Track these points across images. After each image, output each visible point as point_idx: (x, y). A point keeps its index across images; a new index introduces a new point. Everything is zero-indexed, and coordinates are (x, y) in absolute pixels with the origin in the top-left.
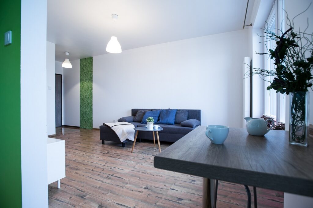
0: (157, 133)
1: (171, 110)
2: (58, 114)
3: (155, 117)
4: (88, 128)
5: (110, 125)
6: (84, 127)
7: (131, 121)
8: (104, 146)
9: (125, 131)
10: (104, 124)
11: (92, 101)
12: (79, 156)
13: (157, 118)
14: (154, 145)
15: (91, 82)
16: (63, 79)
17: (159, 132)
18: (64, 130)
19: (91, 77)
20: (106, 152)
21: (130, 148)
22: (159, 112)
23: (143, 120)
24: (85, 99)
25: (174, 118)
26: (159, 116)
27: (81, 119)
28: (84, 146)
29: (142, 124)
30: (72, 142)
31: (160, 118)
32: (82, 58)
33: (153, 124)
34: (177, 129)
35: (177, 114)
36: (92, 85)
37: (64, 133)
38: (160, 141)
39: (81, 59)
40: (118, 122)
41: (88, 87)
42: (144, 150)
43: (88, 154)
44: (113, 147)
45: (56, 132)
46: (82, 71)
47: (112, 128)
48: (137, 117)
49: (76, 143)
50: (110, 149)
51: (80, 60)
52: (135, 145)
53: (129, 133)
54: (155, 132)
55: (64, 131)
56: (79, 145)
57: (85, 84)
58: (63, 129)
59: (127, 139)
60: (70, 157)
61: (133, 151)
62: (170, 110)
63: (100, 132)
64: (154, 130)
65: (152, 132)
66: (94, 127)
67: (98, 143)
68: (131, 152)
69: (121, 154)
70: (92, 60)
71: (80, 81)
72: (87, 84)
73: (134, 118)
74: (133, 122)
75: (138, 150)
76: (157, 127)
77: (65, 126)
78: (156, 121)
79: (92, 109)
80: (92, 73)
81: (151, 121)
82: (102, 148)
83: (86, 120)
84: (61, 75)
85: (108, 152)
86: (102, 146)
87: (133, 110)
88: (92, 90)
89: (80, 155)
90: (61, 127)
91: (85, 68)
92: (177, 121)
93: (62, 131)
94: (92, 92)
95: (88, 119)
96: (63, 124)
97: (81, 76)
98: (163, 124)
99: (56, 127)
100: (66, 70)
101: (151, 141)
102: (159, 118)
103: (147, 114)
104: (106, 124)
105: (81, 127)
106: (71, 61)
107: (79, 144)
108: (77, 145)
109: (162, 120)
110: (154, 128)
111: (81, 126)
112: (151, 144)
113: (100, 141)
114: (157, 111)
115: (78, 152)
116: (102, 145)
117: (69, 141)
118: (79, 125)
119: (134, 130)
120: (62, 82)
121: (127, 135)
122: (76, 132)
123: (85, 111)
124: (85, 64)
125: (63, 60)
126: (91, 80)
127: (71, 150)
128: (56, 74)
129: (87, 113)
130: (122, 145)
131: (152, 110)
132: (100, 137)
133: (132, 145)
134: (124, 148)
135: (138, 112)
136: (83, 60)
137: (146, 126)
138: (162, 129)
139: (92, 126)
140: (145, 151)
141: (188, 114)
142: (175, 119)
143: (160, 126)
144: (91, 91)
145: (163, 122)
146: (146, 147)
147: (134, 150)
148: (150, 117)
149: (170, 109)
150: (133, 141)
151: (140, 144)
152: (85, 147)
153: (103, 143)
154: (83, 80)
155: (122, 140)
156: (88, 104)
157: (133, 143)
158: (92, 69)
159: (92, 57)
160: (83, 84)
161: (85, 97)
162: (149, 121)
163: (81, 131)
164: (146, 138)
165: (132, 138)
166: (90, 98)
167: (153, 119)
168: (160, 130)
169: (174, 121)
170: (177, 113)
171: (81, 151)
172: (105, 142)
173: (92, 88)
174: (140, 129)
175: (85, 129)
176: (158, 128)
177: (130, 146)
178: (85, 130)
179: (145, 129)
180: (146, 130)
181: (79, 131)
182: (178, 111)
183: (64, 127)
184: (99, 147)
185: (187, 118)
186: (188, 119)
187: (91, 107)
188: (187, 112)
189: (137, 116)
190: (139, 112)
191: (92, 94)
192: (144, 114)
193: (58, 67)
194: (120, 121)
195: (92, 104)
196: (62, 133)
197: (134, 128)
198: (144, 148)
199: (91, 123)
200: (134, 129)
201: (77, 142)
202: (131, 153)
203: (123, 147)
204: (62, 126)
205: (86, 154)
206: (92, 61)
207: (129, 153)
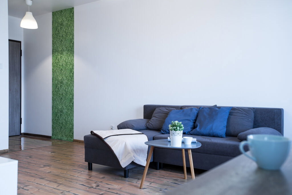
0: (190, 152)
1: (219, 108)
2: (15, 113)
3: (187, 122)
4: (65, 138)
5: (102, 134)
6: (59, 137)
7: (142, 128)
8: (90, 173)
9: (129, 147)
10: (92, 132)
11: (73, 90)
12: (46, 190)
13: (191, 124)
14: (185, 177)
15: (71, 55)
16: (22, 49)
17: (193, 150)
18: (24, 141)
19: (72, 45)
20: (94, 185)
21: (139, 179)
22: (195, 112)
23: (164, 127)
24: (61, 86)
25: (226, 124)
26: (196, 120)
27: (53, 122)
28: (55, 171)
29: (163, 134)
30: (35, 164)
31: (197, 123)
32: (55, 11)
33: (182, 135)
34: (230, 146)
35: (232, 117)
36: (73, 60)
37: (24, 147)
38: (194, 169)
39: (53, 13)
40: (118, 129)
41: (66, 65)
42: (164, 185)
43: (61, 188)
44: (107, 177)
45: (10, 145)
46: (55, 35)
47: (106, 141)
48: (154, 121)
49: (42, 166)
50: (102, 180)
51: (51, 13)
52: (148, 174)
53: (137, 151)
54: (187, 150)
55: (25, 144)
56: (47, 169)
57: (61, 57)
58: (23, 139)
59: (133, 163)
60: (29, 192)
61: (143, 187)
62: (217, 109)
63: (85, 147)
64: (183, 147)
65: (180, 150)
66: (76, 137)
67: (81, 167)
68: (140, 188)
69: (120, 190)
70: (73, 14)
71: (53, 53)
72: (64, 58)
73: (148, 122)
74: (147, 129)
75: (153, 185)
76: (190, 142)
77: (26, 135)
78: (190, 130)
79: (73, 104)
80: (73, 38)
81: (178, 128)
82: (88, 178)
83: (61, 125)
84: (20, 42)
85: (98, 186)
86: (87, 173)
87: (146, 107)
88: (73, 68)
89: (47, 188)
90: (19, 137)
91: (61, 28)
92: (232, 130)
93: (20, 143)
94: (73, 74)
95: (66, 123)
96: (22, 131)
97: (54, 43)
98: (203, 135)
99: (9, 137)
100: (28, 32)
101: (179, 169)
102: (194, 123)
103: (171, 115)
104: (95, 132)
105: (53, 137)
106: (36, 15)
107: (48, 167)
108: (43, 169)
109: (200, 128)
110: (183, 142)
111: (53, 134)
112: (180, 175)
113: (85, 165)
114: (191, 109)
115: (44, 182)
116: (87, 171)
117: (31, 163)
118: (50, 134)
119: (147, 146)
120: (21, 55)
121: (132, 154)
122: (44, 145)
123: (60, 107)
124: (60, 21)
125: (22, 15)
126: (71, 50)
127: (32, 179)
128: (10, 40)
129: (65, 111)
130: (123, 174)
131: (181, 108)
132: (84, 157)
133: (142, 173)
134: (127, 179)
135: (155, 112)
136: (57, 13)
137: (169, 138)
138: (200, 145)
139: (73, 136)
140: (165, 187)
141: (255, 117)
142: (228, 126)
143: (195, 140)
144: (72, 71)
145: (203, 131)
146: (168, 180)
147: (146, 184)
148: (176, 122)
149: (218, 105)
150: (144, 167)
151: (158, 172)
152: (57, 174)
153: (90, 168)
154: (58, 51)
155: (124, 163)
156: (66, 94)
157: (144, 170)
158: (73, 30)
159: (73, 8)
160: (57, 58)
161: (62, 82)
162: (174, 130)
163: (53, 145)
164: (169, 161)
165: (143, 161)
166: (69, 85)
167: (182, 125)
168: (195, 147)
169: (225, 130)
170: (230, 114)
171: (50, 181)
172: (94, 165)
173: (73, 66)
174: (157, 144)
175: (61, 140)
176: (193, 143)
177: (139, 177)
178: (59, 143)
179: (167, 145)
180: (169, 146)
181: (49, 143)
182: (233, 111)
183: (24, 137)
184: (82, 175)
185: (252, 124)
186: (254, 128)
187: (71, 101)
188: (253, 114)
189: (153, 118)
190: (157, 110)
191: (73, 76)
192: (167, 114)
193: (13, 26)
194: (121, 128)
195: (73, 96)
196: (21, 148)
197: (147, 141)
198: (165, 181)
199: (71, 130)
200: (146, 143)
201: (45, 164)
202: (139, 190)
203: (125, 176)
204: (21, 134)
205: (58, 188)
206: (73, 16)
207: (135, 189)
